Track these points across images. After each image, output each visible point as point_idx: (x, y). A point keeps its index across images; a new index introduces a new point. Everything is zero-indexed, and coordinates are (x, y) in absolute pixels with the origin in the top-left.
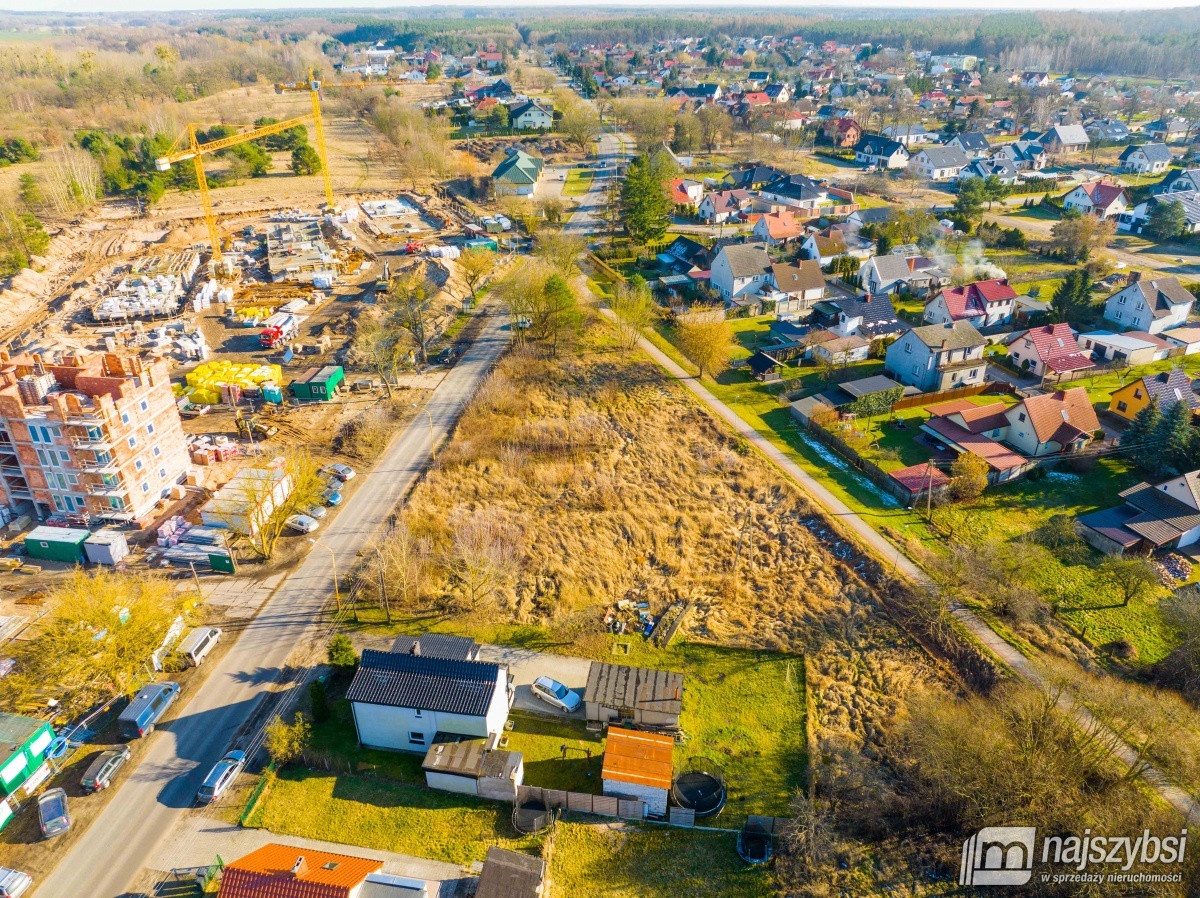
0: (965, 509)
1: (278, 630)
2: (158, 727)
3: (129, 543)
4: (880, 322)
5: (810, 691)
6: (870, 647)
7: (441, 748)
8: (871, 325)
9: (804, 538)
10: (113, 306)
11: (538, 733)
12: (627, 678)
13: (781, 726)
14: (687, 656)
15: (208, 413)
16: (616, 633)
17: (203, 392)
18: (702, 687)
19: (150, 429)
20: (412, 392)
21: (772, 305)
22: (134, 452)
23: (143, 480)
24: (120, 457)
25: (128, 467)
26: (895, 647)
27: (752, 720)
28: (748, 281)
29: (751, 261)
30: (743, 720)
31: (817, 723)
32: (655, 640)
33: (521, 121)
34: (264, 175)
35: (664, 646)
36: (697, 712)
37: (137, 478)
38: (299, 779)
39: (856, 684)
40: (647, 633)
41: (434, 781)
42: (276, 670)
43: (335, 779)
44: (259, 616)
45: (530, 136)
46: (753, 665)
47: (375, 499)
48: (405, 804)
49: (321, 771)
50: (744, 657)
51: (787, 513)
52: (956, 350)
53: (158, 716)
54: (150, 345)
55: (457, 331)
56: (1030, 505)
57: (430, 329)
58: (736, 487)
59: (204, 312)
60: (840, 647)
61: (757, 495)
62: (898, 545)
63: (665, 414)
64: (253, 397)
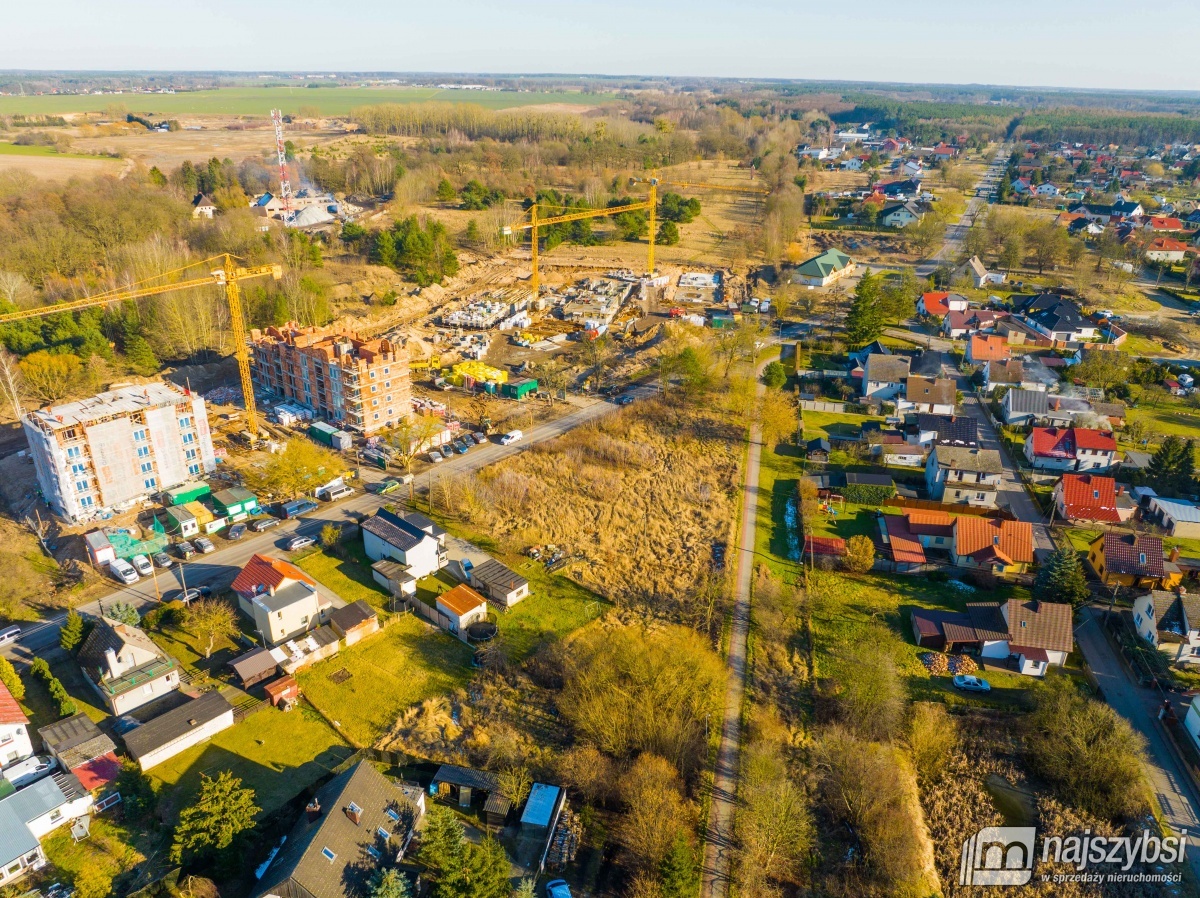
2: (298, 518)
3: (353, 442)
4: (958, 441)
5: (599, 620)
6: (663, 618)
8: (948, 441)
9: (703, 554)
10: (457, 317)
12: (500, 572)
13: (562, 626)
14: (556, 581)
15: (451, 389)
16: (533, 558)
17: (455, 377)
18: (546, 597)
19: (388, 385)
20: (570, 406)
21: (890, 410)
22: (373, 395)
23: (376, 412)
24: (364, 395)
25: (367, 402)
26: (679, 623)
27: (551, 619)
28: (883, 386)
29: (891, 370)
30: (547, 618)
32: (548, 568)
33: (889, 219)
34: (637, 240)
35: (549, 573)
37: (372, 409)
38: (329, 556)
40: (548, 564)
41: (377, 577)
43: (343, 562)
45: (883, 234)
46: (586, 598)
47: (484, 456)
48: (359, 581)
49: (339, 557)
50: (586, 593)
51: (710, 538)
52: (967, 471)
53: (301, 513)
54: (459, 344)
55: (640, 377)
56: (902, 592)
57: (621, 371)
58: (698, 515)
59: (506, 330)
60: (646, 610)
61: (706, 523)
62: (755, 577)
63: (710, 461)
64: (480, 387)
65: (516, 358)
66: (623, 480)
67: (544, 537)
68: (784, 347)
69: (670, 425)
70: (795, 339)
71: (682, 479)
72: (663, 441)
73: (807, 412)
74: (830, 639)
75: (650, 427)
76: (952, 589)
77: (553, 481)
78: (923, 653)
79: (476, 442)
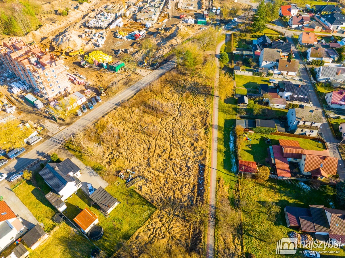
0: (256, 183)
1: (52, 143)
2: (16, 158)
3: (44, 104)
4: (300, 96)
5: (149, 220)
6: (178, 216)
7: (51, 193)
8: (296, 96)
9: (195, 171)
10: (92, 22)
11: (80, 198)
12: (104, 195)
13: (133, 226)
14: (130, 193)
15: (88, 67)
16: (121, 178)
17: (90, 60)
18: (126, 204)
19: (55, 76)
20: (138, 75)
21: (271, 75)
22: (49, 82)
25: (47, 86)
26: (184, 219)
27: (128, 221)
28: (269, 63)
29: (273, 56)
30: (126, 219)
31: (143, 230)
32: (127, 185)
35: (127, 188)
36: (118, 211)
37: (50, 88)
38: (29, 184)
39: (163, 225)
40: (127, 182)
42: (45, 153)
43: (35, 187)
44: (52, 137)
46: (143, 204)
47: (100, 111)
49: (34, 185)
50: (143, 201)
51: (198, 160)
52: (307, 121)
53: (18, 155)
54: (92, 38)
55: (168, 56)
56: (280, 192)
57: (160, 53)
58: (192, 144)
59: (113, 29)
60: (170, 211)
61: (196, 150)
62: (218, 187)
63: (197, 109)
64: (100, 66)
65: (117, 46)
66: (160, 123)
67: (126, 164)
68: (226, 35)
69: (180, 86)
70: (231, 30)
71: (185, 121)
72: (178, 96)
73: (237, 76)
74: (251, 225)
75: (172, 88)
76: (300, 189)
77: (130, 126)
78: (290, 232)
79: (97, 101)
